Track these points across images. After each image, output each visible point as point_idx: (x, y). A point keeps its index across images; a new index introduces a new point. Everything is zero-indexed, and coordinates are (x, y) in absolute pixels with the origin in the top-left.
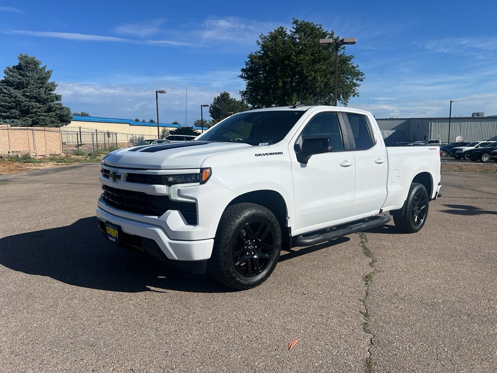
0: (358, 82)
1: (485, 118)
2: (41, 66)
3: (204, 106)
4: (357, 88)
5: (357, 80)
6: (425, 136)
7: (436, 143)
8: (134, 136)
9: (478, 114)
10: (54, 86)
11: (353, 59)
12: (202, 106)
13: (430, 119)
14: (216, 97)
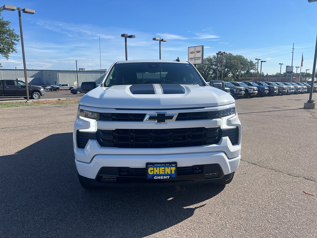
0: (15, 42)
1: (85, 71)
4: (14, 46)
5: (15, 40)
6: (55, 82)
7: (66, 86)
9: (82, 69)
11: (10, 24)
13: (57, 71)
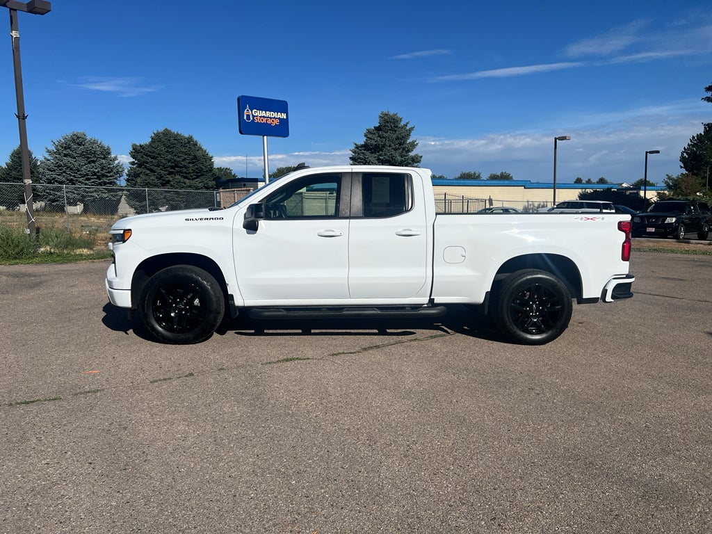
2: (402, 124)
3: (651, 152)
8: (530, 203)
10: (413, 145)
12: (647, 152)
14: (695, 135)
